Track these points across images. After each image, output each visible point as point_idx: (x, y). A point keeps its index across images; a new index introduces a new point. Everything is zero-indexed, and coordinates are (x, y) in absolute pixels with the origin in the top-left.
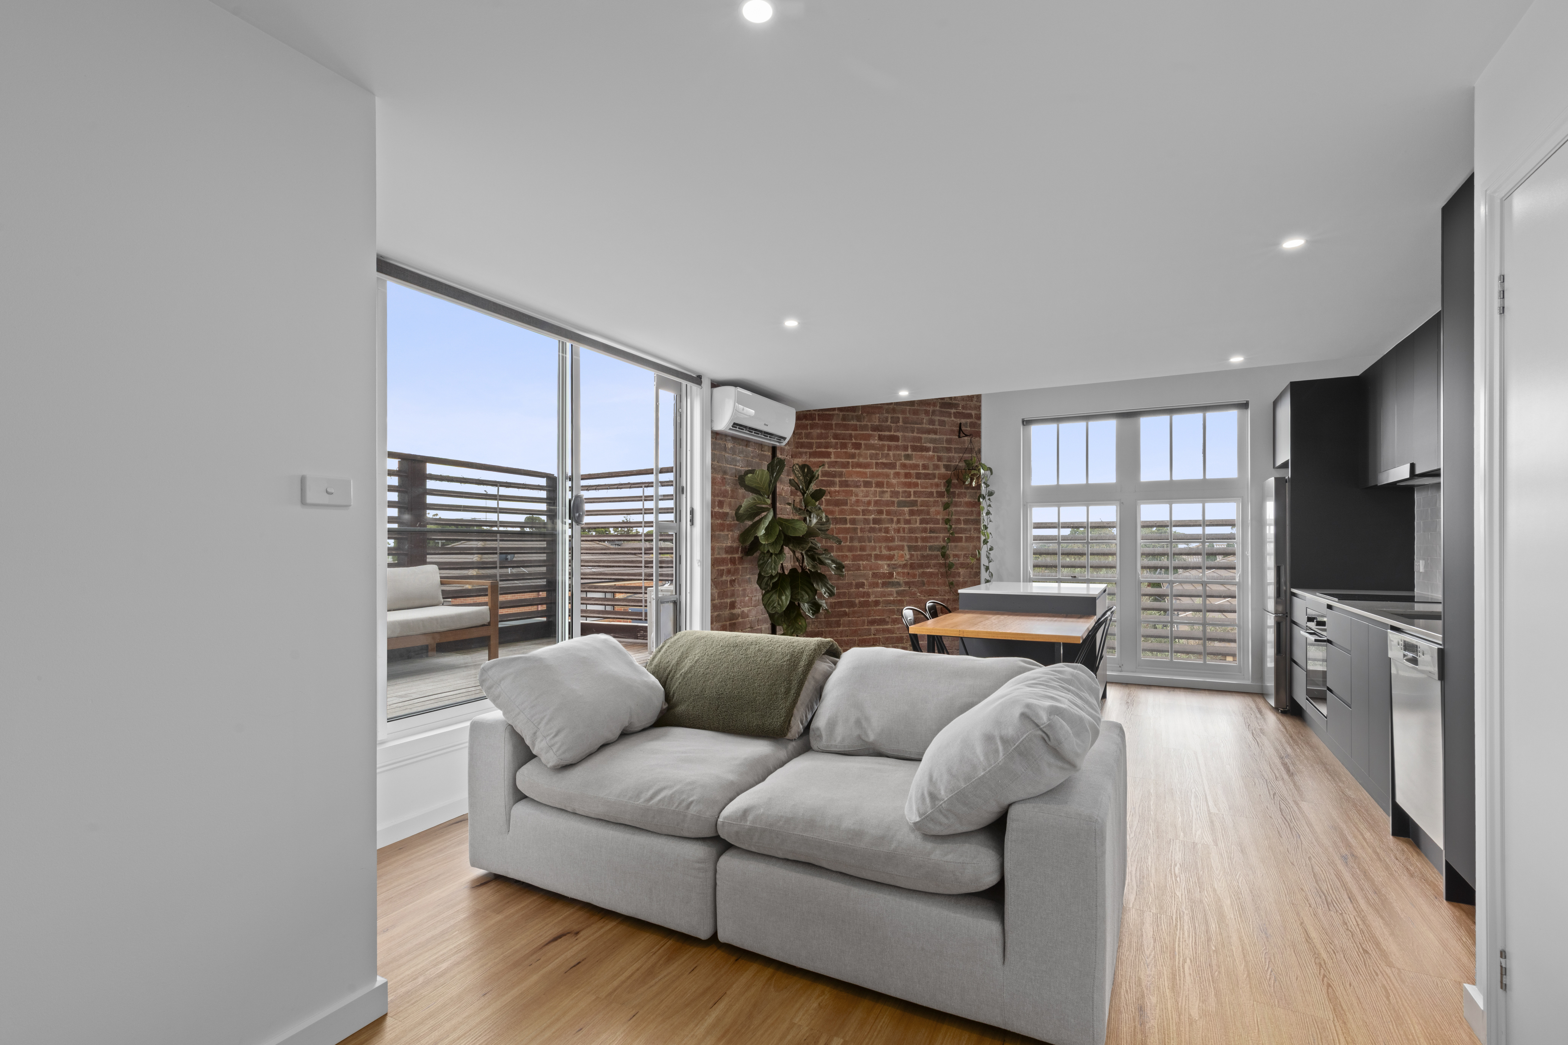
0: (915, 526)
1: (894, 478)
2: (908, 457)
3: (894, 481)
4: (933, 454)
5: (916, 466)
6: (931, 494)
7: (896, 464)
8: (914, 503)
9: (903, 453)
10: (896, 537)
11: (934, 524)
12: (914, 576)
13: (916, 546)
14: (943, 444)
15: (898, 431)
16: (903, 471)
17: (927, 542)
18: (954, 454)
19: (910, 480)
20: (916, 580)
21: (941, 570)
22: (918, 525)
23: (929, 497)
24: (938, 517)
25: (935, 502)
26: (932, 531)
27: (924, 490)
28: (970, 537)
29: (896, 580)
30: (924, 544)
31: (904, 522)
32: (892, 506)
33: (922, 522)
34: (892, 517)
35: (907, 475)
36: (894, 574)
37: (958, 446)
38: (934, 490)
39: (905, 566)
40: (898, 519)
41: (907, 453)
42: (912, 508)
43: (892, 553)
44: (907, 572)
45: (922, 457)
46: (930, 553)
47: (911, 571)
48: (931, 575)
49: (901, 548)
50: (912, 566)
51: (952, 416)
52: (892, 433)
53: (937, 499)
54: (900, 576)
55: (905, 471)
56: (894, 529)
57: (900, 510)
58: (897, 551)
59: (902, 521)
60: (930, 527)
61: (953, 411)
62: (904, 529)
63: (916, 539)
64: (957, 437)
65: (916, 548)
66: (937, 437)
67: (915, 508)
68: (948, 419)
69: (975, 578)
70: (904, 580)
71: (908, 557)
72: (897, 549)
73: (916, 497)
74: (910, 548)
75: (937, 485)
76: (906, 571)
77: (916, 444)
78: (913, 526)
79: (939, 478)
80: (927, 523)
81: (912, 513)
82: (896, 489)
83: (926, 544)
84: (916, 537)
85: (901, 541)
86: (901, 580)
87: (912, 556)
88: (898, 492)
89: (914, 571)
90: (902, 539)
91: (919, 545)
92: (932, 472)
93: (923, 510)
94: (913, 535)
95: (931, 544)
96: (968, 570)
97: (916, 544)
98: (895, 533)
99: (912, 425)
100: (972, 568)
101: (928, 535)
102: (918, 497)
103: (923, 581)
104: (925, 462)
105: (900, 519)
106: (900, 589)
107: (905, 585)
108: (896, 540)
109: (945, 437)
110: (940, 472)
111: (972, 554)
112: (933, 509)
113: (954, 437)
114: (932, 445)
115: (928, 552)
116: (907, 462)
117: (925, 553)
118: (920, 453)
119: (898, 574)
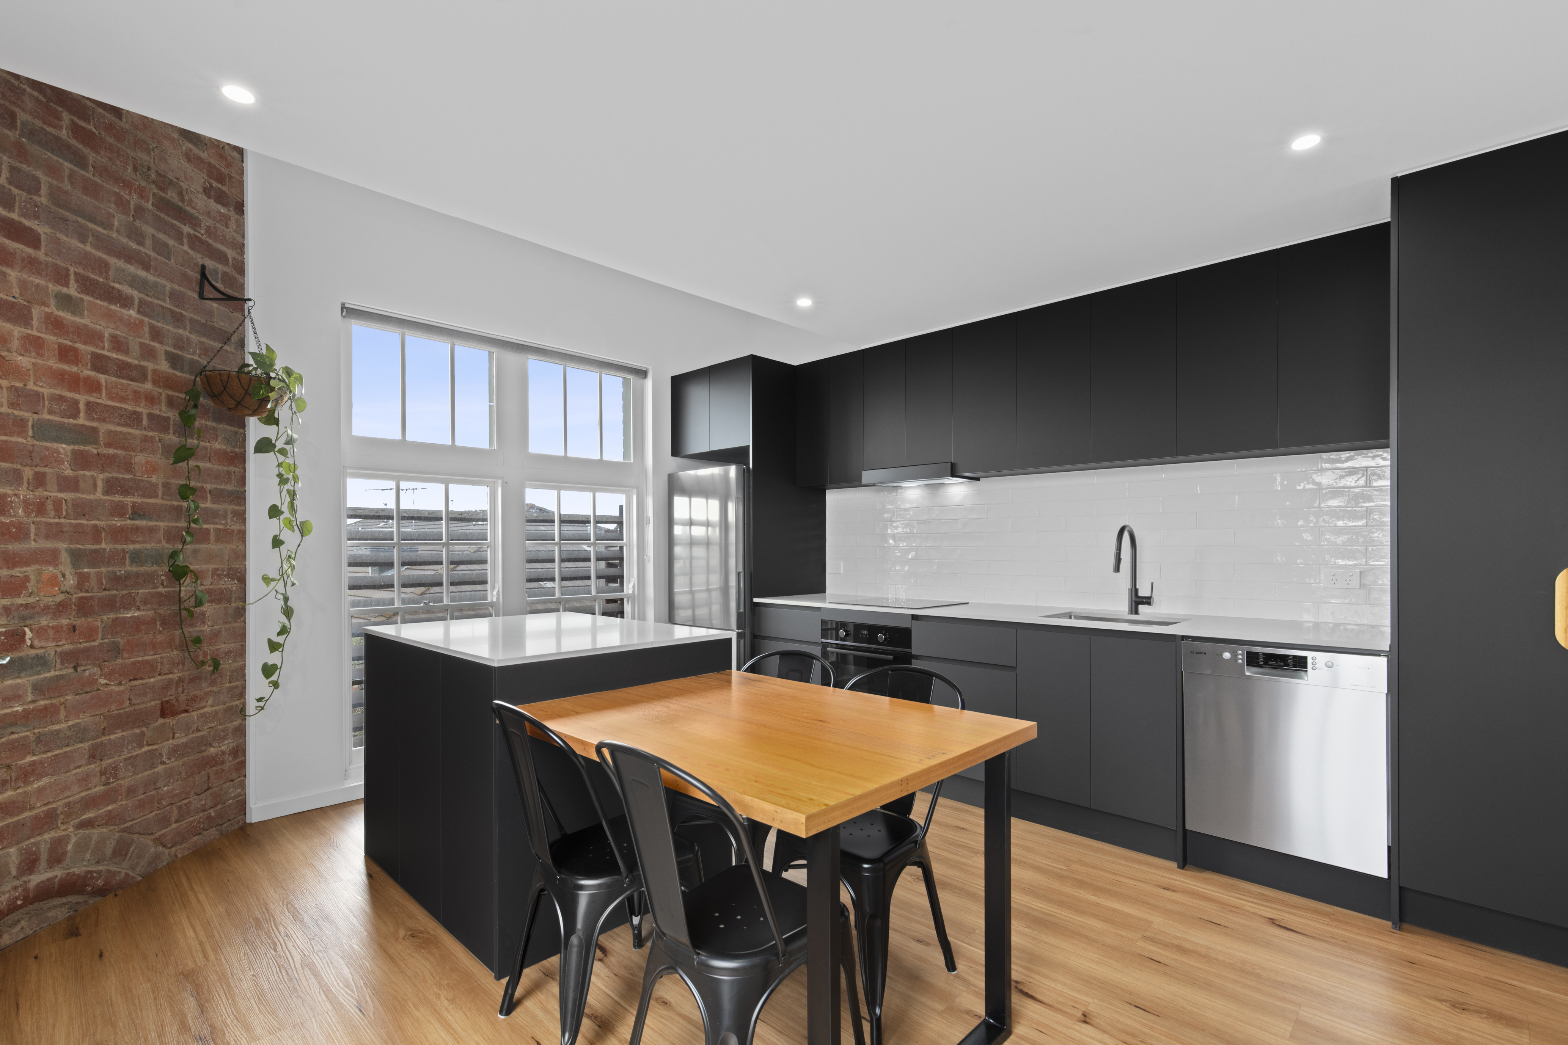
0: (92, 497)
1: (24, 350)
2: (66, 301)
3: (25, 361)
4: (139, 317)
5: (93, 337)
6: (134, 419)
7: (30, 311)
8: (89, 435)
9: (53, 288)
10: (33, 527)
11: (143, 496)
12: (90, 634)
13: (96, 551)
14: (164, 301)
15: (36, 217)
16: (53, 338)
17: (127, 541)
18: (191, 333)
19: (75, 369)
20: (96, 643)
21: (162, 612)
22: (99, 495)
23: (132, 427)
24: (154, 479)
25: (145, 439)
26: (138, 512)
27: (117, 404)
28: (224, 530)
29: (33, 652)
30: (119, 546)
31: (59, 485)
32: (18, 434)
33: (111, 487)
34: (19, 467)
35: (65, 354)
36: (24, 633)
37: (199, 318)
38: (143, 410)
39: (61, 608)
40: (37, 474)
41: (64, 290)
42: (82, 448)
43: (17, 572)
44: (68, 625)
45: (109, 316)
46: (135, 569)
47: (80, 622)
48: (137, 624)
49: (53, 558)
50: (84, 608)
51: (185, 240)
52: (14, 216)
53: (151, 434)
54: (47, 640)
55: (60, 340)
56: (26, 504)
57: (48, 449)
58: (34, 567)
59: (52, 482)
60: (134, 505)
61: (186, 229)
62: (57, 504)
63: (96, 533)
64: (195, 296)
65: (96, 558)
66: (151, 278)
67: (92, 449)
68: (177, 245)
69: (236, 622)
70: (59, 649)
71: (71, 581)
72: (37, 562)
73: (93, 420)
74: (77, 557)
75: (151, 399)
76: (64, 622)
77: (92, 276)
78: (85, 496)
79: (155, 382)
80: (126, 492)
81: (82, 461)
82: (31, 386)
83: (124, 546)
84: (96, 526)
85: (47, 537)
86: (50, 648)
87: (82, 579)
88: (38, 397)
89: (90, 619)
90: (54, 532)
91: (104, 550)
92: (136, 362)
93: (114, 456)
94: (85, 522)
95: (137, 546)
96: (222, 606)
97: (97, 547)
98: (27, 513)
99: (79, 219)
100: (230, 602)
101: (129, 522)
102: (99, 420)
103: (114, 643)
104: (119, 333)
105: (44, 475)
106: (47, 675)
107: (62, 663)
108: (32, 535)
109: (169, 286)
110: (157, 367)
111: (229, 569)
112: (139, 459)
113: (190, 293)
114: (135, 294)
115: (129, 568)
116: (66, 316)
117: (121, 571)
118: (105, 304)
119: (40, 632)
